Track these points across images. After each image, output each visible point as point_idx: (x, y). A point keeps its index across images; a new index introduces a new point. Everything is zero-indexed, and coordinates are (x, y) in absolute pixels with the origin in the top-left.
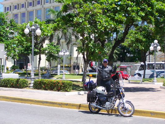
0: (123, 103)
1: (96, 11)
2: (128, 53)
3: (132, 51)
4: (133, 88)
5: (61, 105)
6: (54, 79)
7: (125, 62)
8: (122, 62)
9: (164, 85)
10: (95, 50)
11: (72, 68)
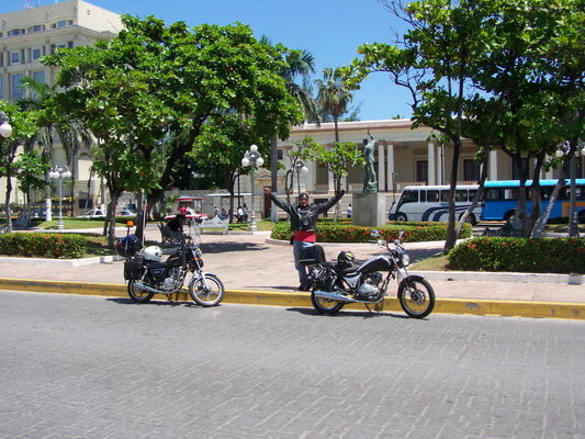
0: (201, 279)
1: (133, 85)
2: (196, 172)
3: (202, 167)
4: (213, 244)
5: (66, 287)
6: (41, 230)
7: (189, 189)
8: (182, 189)
9: (272, 237)
10: (132, 167)
11: (77, 205)
